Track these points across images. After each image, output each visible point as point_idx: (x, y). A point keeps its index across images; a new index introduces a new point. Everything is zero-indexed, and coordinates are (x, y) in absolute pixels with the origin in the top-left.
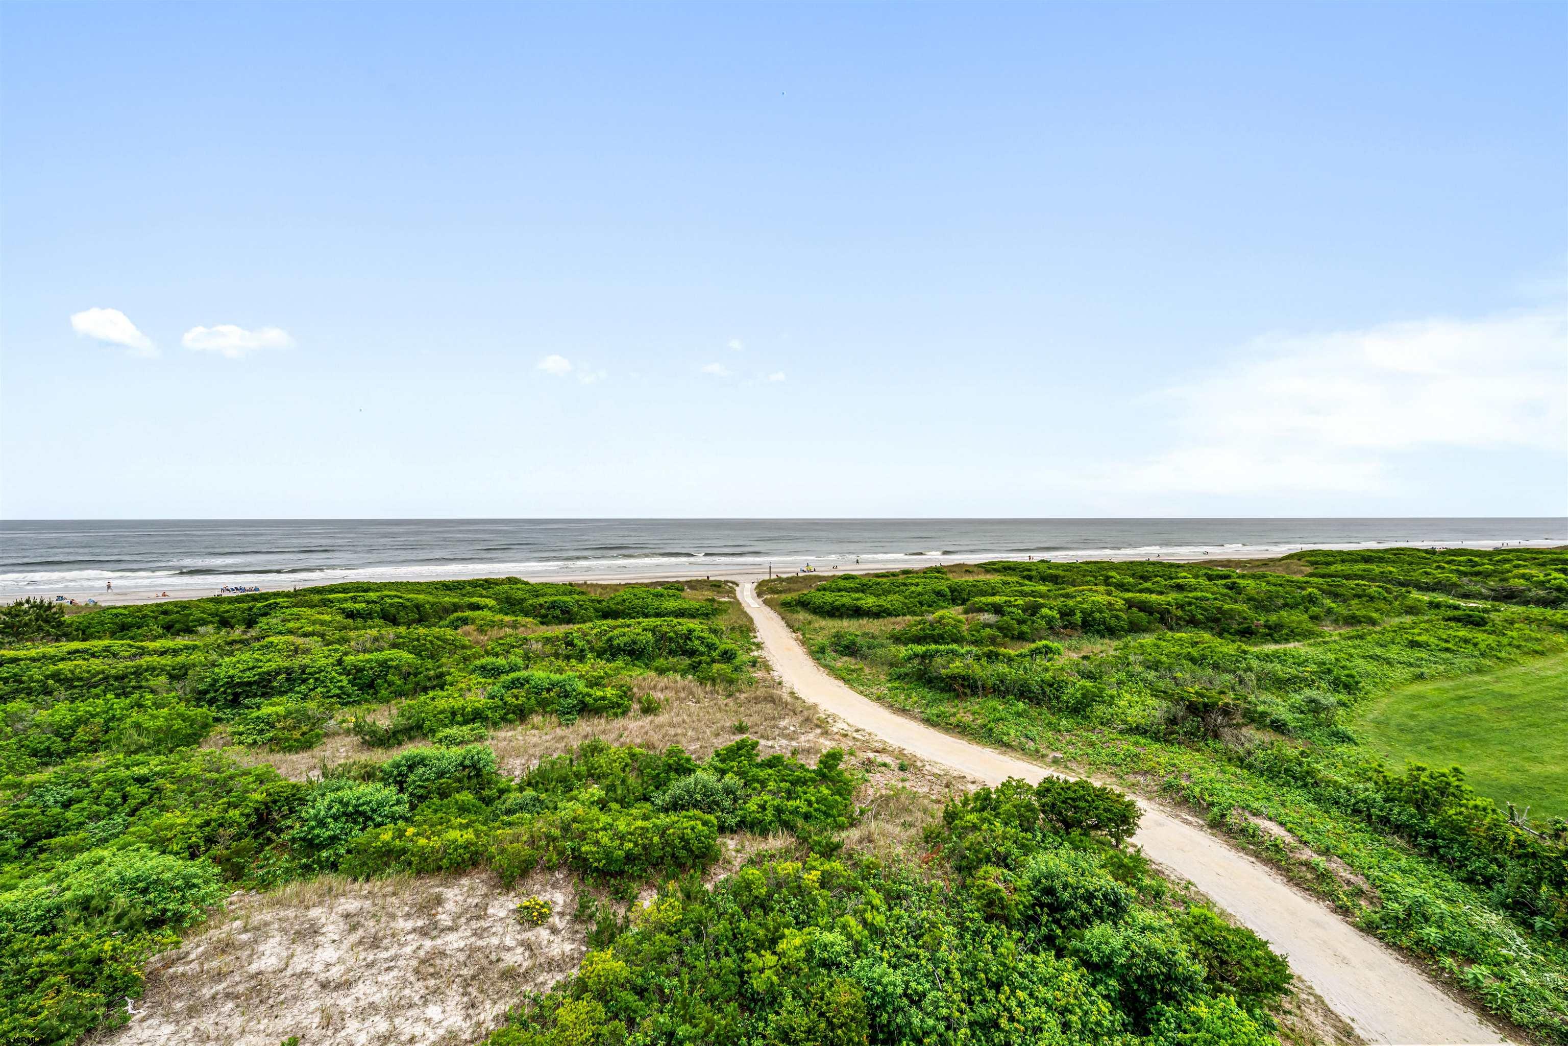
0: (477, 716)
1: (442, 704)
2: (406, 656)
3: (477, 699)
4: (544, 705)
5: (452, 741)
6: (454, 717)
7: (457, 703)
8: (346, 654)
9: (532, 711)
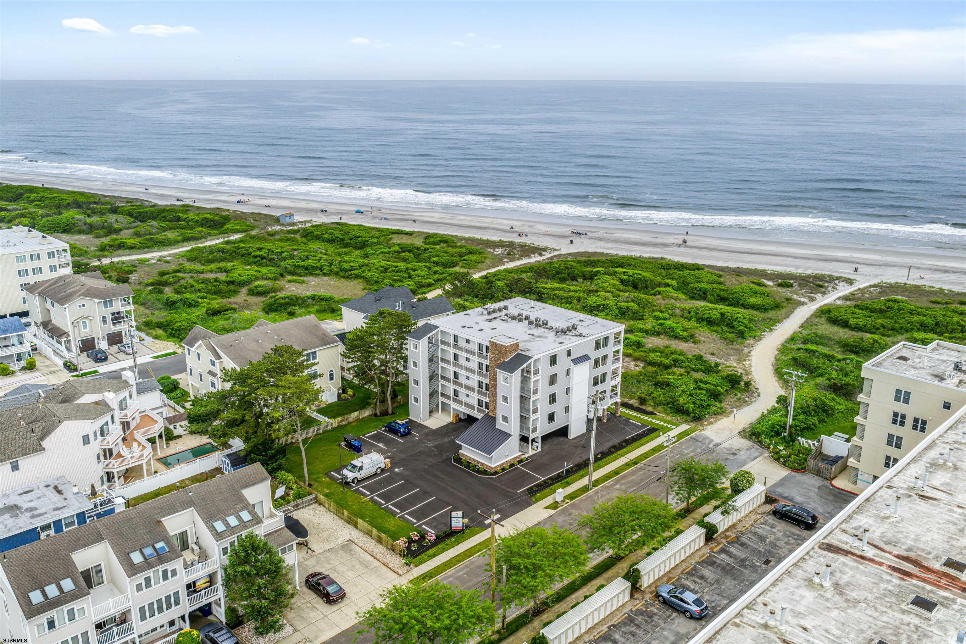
0: (646, 332)
1: (639, 326)
2: (635, 306)
3: (648, 327)
4: (666, 333)
5: (637, 336)
6: (641, 330)
7: (642, 326)
8: (618, 301)
9: (662, 334)
